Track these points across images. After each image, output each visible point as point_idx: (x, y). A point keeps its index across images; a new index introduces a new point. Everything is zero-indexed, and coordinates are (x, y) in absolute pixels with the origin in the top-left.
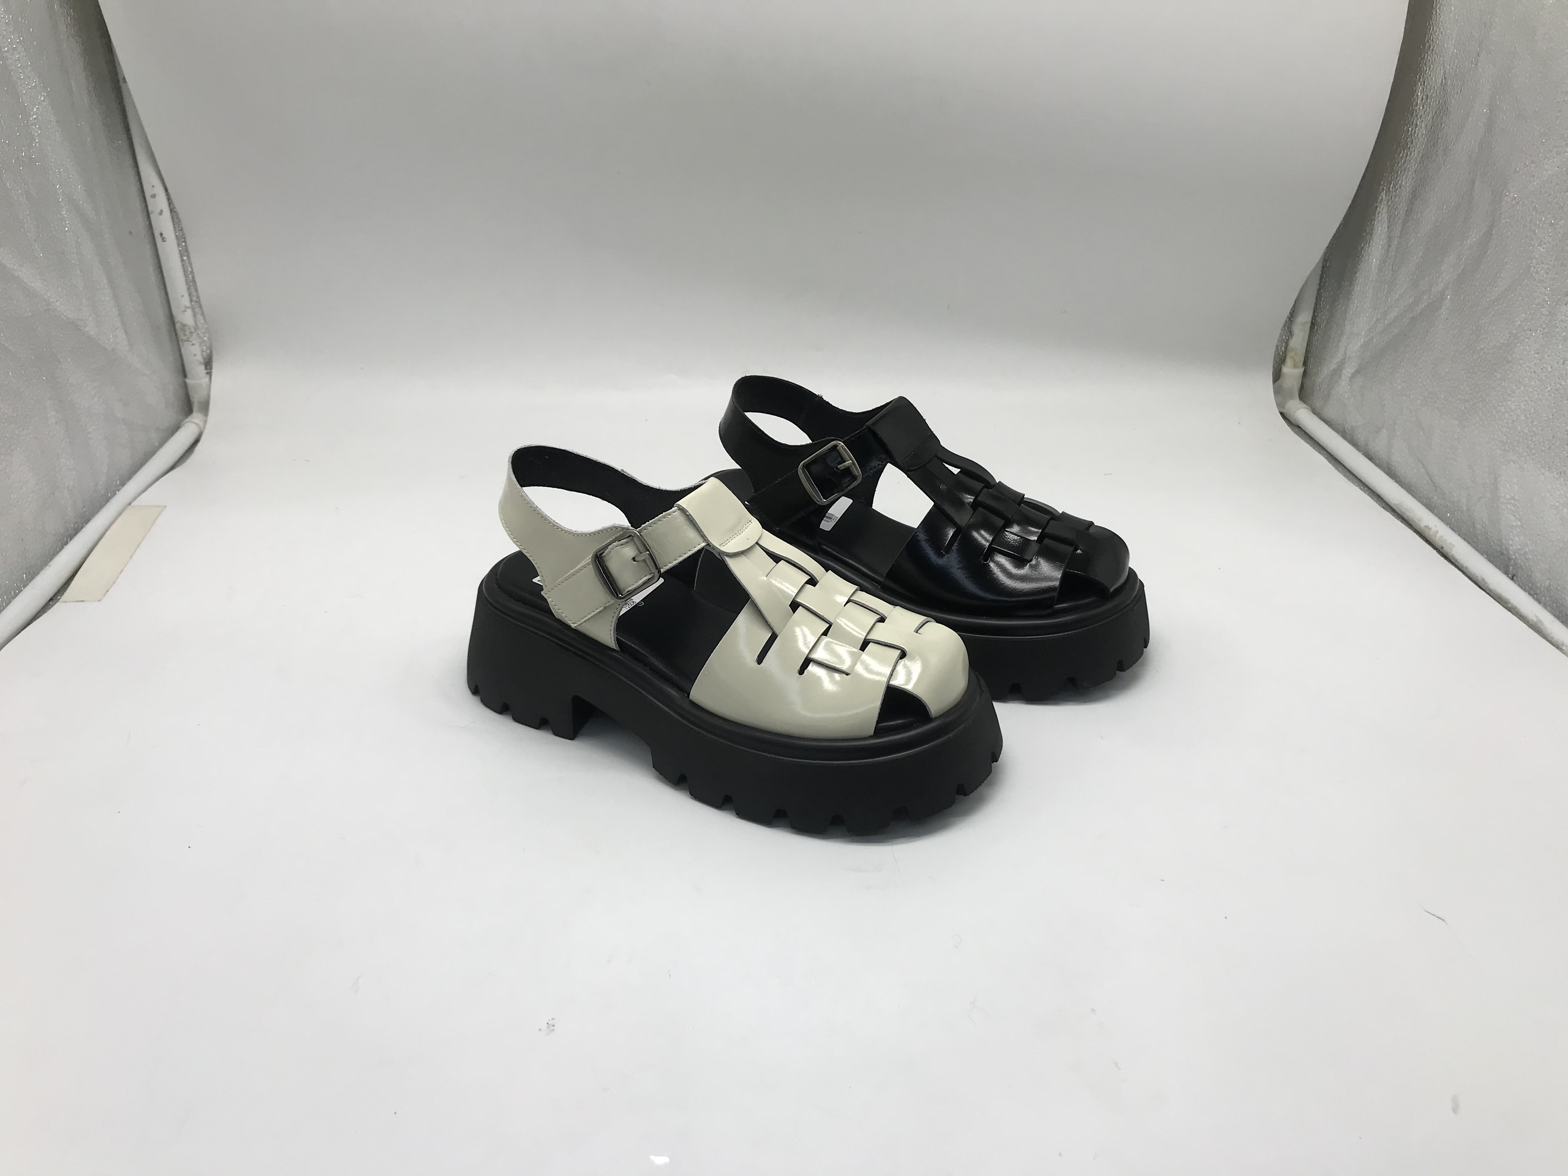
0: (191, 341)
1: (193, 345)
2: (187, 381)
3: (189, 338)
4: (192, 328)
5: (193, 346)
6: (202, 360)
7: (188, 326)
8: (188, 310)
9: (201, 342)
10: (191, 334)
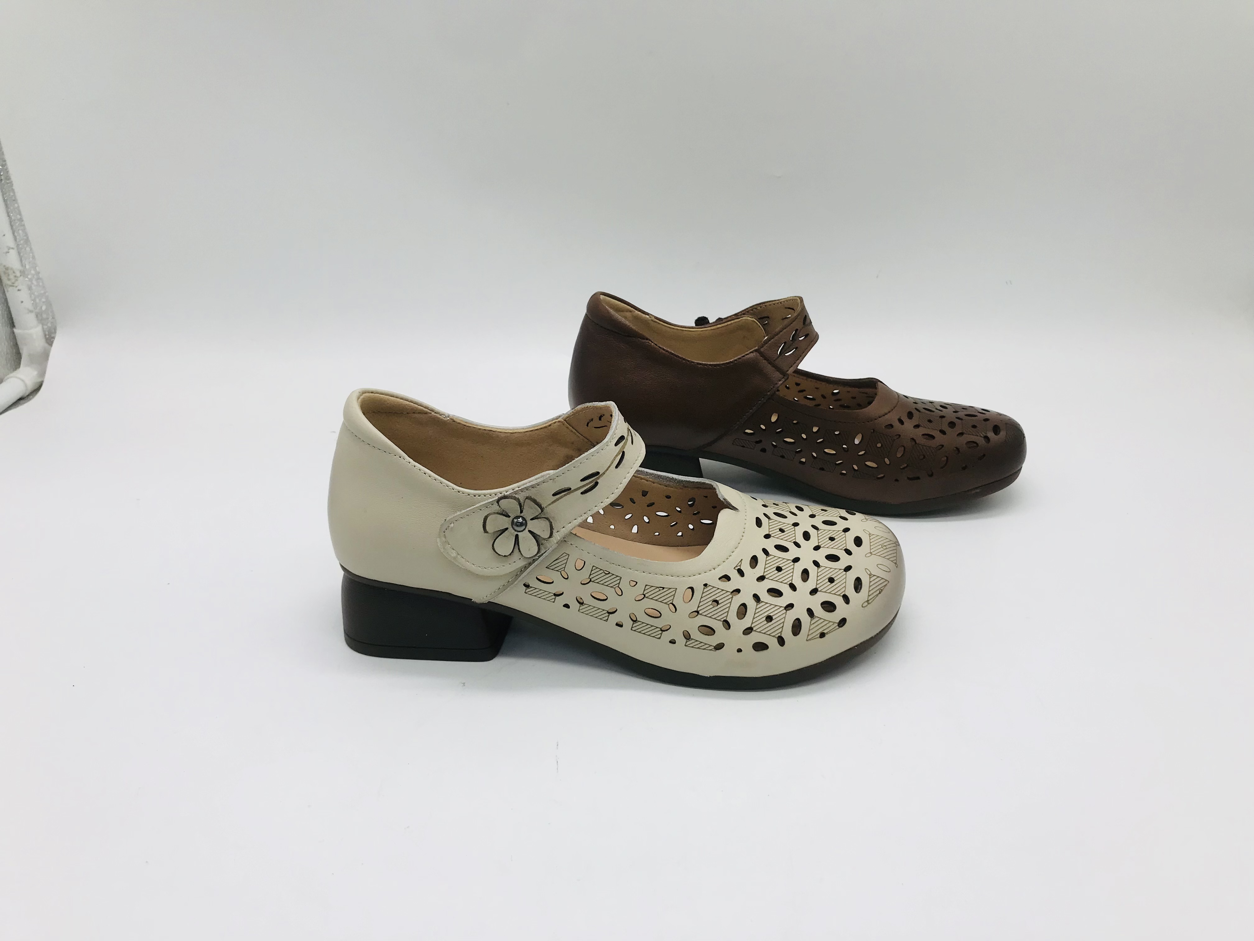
0: (16, 287)
1: (19, 290)
2: (15, 330)
3: (13, 283)
4: (15, 271)
5: (19, 292)
6: (31, 308)
7: (12, 269)
8: (11, 251)
9: (30, 288)
10: (16, 278)
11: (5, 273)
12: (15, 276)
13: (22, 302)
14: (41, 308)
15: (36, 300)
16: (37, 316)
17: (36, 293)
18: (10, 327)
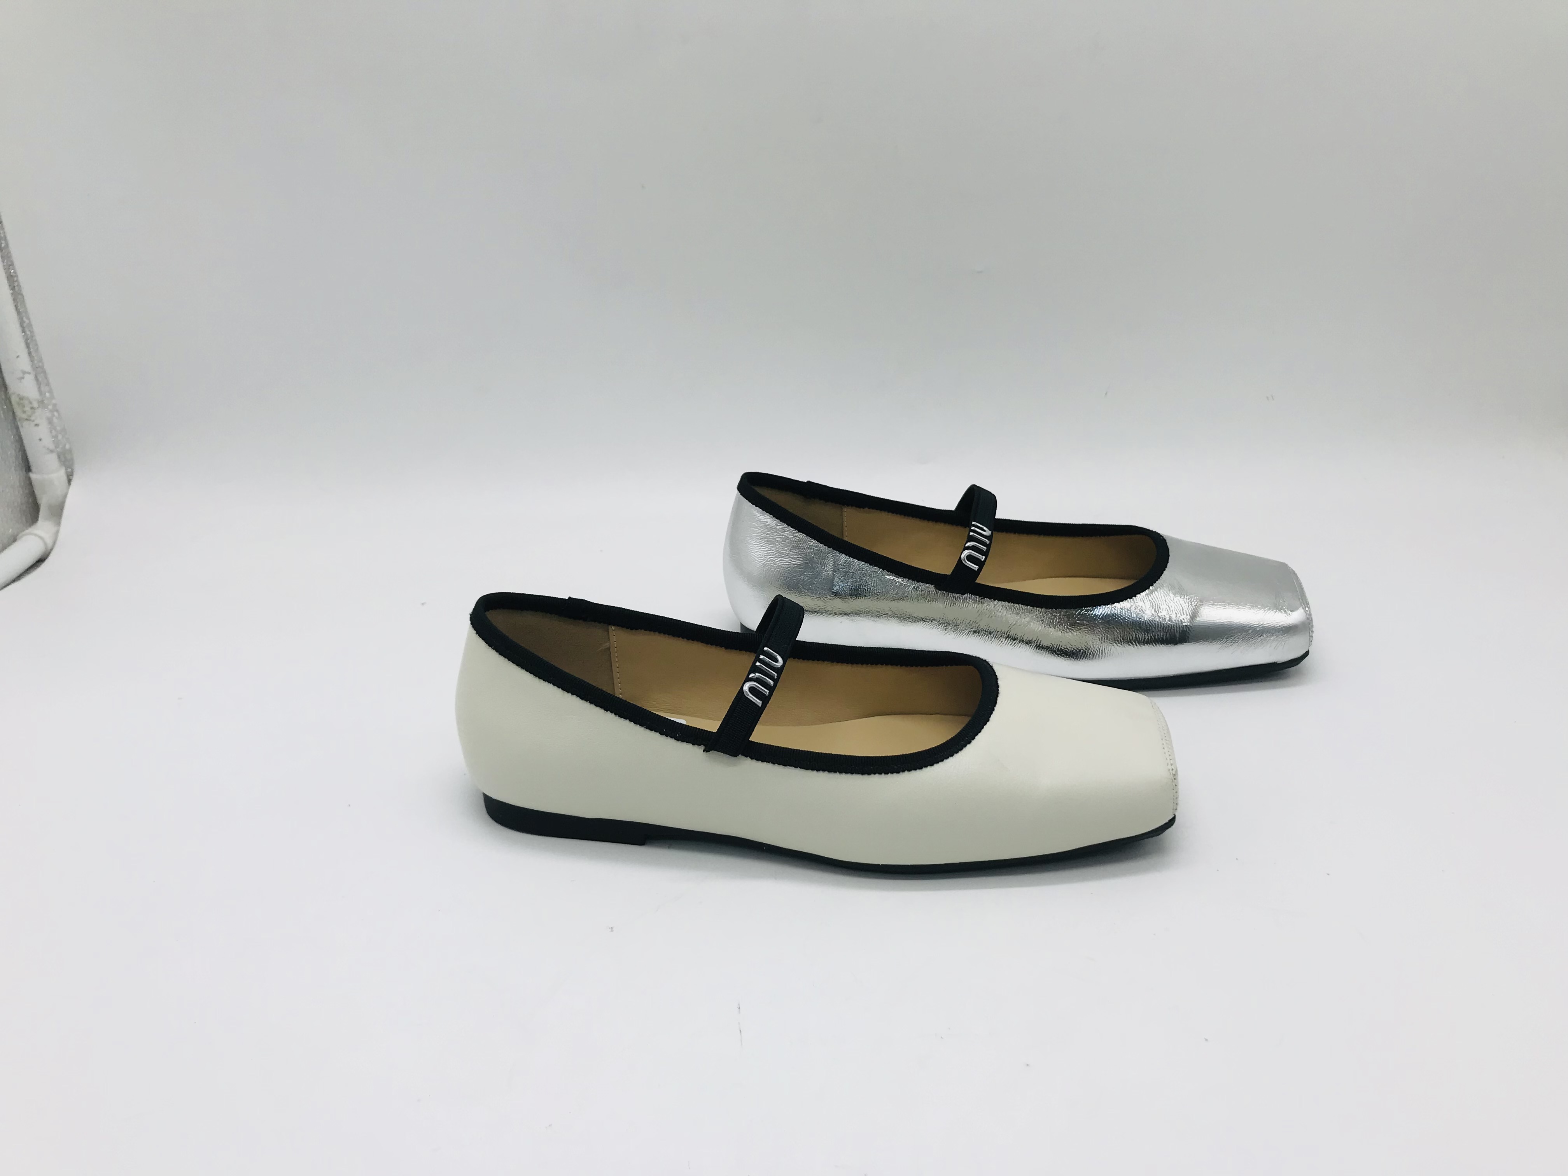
0: (33, 421)
1: (37, 425)
2: (33, 476)
3: (30, 416)
4: (32, 402)
5: (36, 428)
6: (52, 447)
7: (28, 399)
8: (27, 376)
9: (50, 421)
10: (33, 410)
11: (19, 404)
12: (32, 408)
13: (40, 440)
14: (65, 445)
15: (58, 436)
16: (59, 457)
17: (58, 428)
18: (25, 471)
